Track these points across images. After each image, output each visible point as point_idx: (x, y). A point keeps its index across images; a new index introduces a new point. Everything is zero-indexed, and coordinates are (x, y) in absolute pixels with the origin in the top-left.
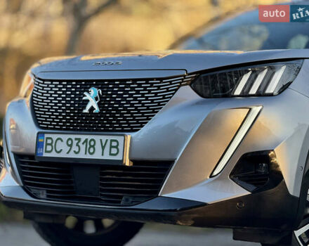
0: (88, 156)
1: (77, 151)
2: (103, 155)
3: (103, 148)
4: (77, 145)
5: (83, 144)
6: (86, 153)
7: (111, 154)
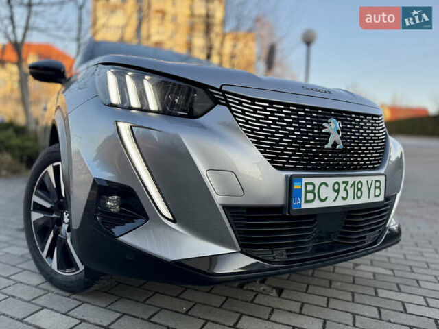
0: (357, 202)
1: (345, 196)
2: (369, 197)
3: (369, 189)
4: (345, 189)
5: (351, 187)
6: (354, 198)
7: (375, 196)
